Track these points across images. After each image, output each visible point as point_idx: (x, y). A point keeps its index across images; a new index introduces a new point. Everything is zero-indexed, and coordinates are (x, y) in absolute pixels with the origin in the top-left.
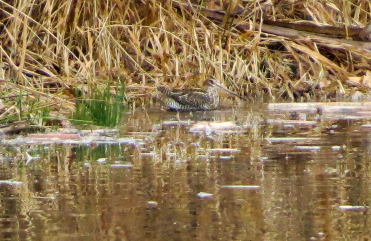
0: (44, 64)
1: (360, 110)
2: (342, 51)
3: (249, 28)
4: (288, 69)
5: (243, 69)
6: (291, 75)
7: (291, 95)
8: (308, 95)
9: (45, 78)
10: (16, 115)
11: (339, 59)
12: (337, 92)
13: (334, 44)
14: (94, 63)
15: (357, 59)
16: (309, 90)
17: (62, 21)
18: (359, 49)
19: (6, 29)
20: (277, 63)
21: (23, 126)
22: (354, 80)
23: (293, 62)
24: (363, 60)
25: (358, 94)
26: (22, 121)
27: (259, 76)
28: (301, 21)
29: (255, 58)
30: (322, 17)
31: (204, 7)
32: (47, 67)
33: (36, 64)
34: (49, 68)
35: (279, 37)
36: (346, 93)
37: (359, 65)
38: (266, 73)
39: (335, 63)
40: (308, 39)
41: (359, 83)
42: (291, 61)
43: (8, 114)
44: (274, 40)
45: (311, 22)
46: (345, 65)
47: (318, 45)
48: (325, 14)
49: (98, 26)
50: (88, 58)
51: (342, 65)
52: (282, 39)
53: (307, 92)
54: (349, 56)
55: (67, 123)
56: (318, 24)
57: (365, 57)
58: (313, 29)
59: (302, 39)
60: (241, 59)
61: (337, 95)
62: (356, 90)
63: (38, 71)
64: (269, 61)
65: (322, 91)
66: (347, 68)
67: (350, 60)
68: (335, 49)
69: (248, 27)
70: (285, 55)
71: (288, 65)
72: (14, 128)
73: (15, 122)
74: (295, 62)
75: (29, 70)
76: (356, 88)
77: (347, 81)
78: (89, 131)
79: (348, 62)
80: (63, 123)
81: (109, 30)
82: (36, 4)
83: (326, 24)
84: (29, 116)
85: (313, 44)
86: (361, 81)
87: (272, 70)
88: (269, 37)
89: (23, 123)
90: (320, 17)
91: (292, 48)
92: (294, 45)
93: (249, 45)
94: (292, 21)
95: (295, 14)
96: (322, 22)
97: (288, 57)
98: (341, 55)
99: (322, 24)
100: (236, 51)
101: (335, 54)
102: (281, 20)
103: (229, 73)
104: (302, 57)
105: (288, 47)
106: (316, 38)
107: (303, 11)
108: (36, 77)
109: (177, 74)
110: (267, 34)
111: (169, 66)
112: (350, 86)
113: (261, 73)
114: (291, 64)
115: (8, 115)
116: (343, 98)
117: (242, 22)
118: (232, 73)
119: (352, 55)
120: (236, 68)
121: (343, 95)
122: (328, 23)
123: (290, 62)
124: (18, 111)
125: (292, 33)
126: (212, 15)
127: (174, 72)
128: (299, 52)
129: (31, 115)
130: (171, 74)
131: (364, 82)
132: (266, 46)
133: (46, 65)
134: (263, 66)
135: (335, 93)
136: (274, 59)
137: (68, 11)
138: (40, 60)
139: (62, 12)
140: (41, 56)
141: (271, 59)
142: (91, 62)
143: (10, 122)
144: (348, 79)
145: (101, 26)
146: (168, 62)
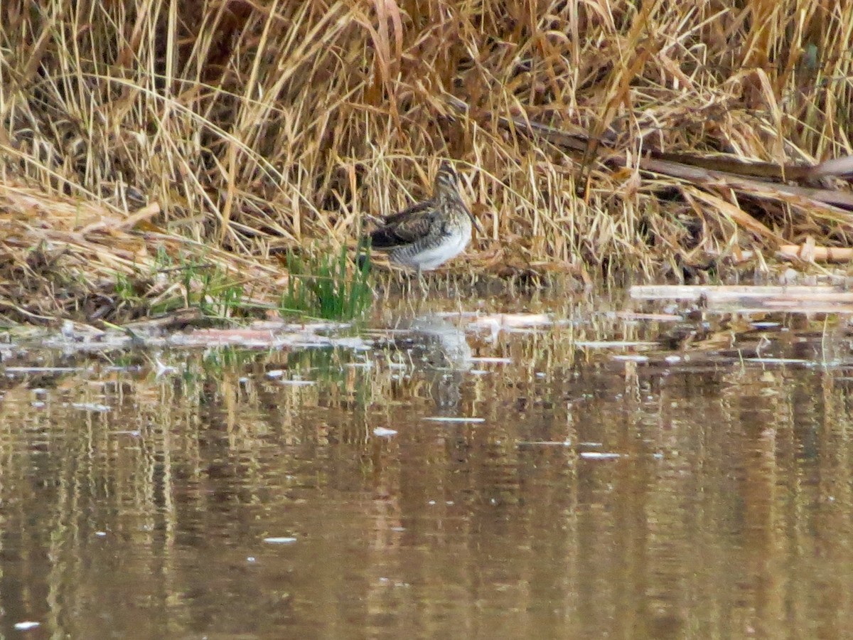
0: (275, 217)
1: (770, 299)
2: (776, 204)
3: (625, 165)
4: (684, 232)
5: (608, 230)
6: (688, 242)
7: (679, 274)
8: (706, 273)
9: (275, 239)
10: (181, 299)
11: (772, 217)
12: (756, 269)
13: (763, 191)
14: (360, 216)
15: (799, 217)
16: (711, 266)
17: (312, 148)
18: (804, 201)
19: (216, 160)
20: (666, 221)
21: (191, 316)
22: (789, 250)
23: (695, 221)
24: (810, 219)
25: (791, 273)
26: (190, 309)
27: (636, 243)
28: (716, 154)
29: (629, 212)
30: (751, 148)
31: (554, 129)
32: (280, 223)
33: (263, 217)
34: (283, 223)
35: (676, 179)
36: (771, 271)
37: (802, 227)
38: (647, 237)
39: (765, 224)
40: (722, 183)
41: (796, 256)
42: (692, 218)
43: (168, 296)
44: (665, 184)
45: (732, 155)
46: (780, 226)
47: (736, 193)
48: (756, 142)
49: (371, 157)
50: (350, 210)
51: (775, 226)
52: (678, 183)
53: (706, 269)
54: (787, 212)
55: (275, 313)
56: (742, 158)
57: (812, 213)
58: (733, 167)
59: (712, 182)
60: (606, 215)
61: (756, 275)
62: (790, 267)
63: (264, 229)
64: (654, 217)
65: (732, 267)
66: (783, 231)
67: (788, 218)
68: (766, 201)
69: (624, 162)
70: (682, 208)
71: (684, 225)
72: (176, 319)
73: (179, 310)
74: (697, 220)
75: (251, 226)
76: (789, 264)
77: (777, 253)
78: (300, 326)
79: (785, 221)
80: (268, 313)
81: (389, 165)
82: (271, 120)
83: (757, 160)
84: (203, 300)
85: (729, 191)
86: (799, 253)
87: (657, 232)
88: (659, 178)
89: (191, 312)
90: (747, 149)
91: (694, 198)
92: (695, 192)
93: (622, 191)
94: (699, 153)
95: (709, 143)
96: (750, 156)
97: (686, 212)
98: (775, 209)
99: (749, 159)
100: (598, 200)
101: (765, 207)
102: (681, 152)
103: (585, 237)
104: (708, 211)
105: (687, 195)
106: (736, 181)
107: (719, 137)
108: (259, 237)
109: (496, 237)
110: (655, 175)
111: (484, 222)
112: (781, 260)
113: (639, 237)
114: (691, 223)
115: (169, 299)
116: (764, 279)
117: (615, 155)
118: (590, 237)
119: (791, 210)
120: (597, 226)
121: (765, 274)
122: (761, 157)
123: (690, 220)
124: (184, 292)
125: (698, 172)
126: (567, 142)
127: (490, 233)
128: (706, 205)
129: (208, 299)
130: (486, 237)
131: (803, 254)
132: (652, 194)
133: (277, 219)
134: (643, 226)
135: (753, 272)
136: (662, 215)
137: (322, 132)
138: (268, 211)
139: (313, 132)
140: (270, 204)
141: (657, 216)
142: (353, 214)
143: (172, 310)
144: (779, 249)
145: (377, 156)
146: (482, 217)
